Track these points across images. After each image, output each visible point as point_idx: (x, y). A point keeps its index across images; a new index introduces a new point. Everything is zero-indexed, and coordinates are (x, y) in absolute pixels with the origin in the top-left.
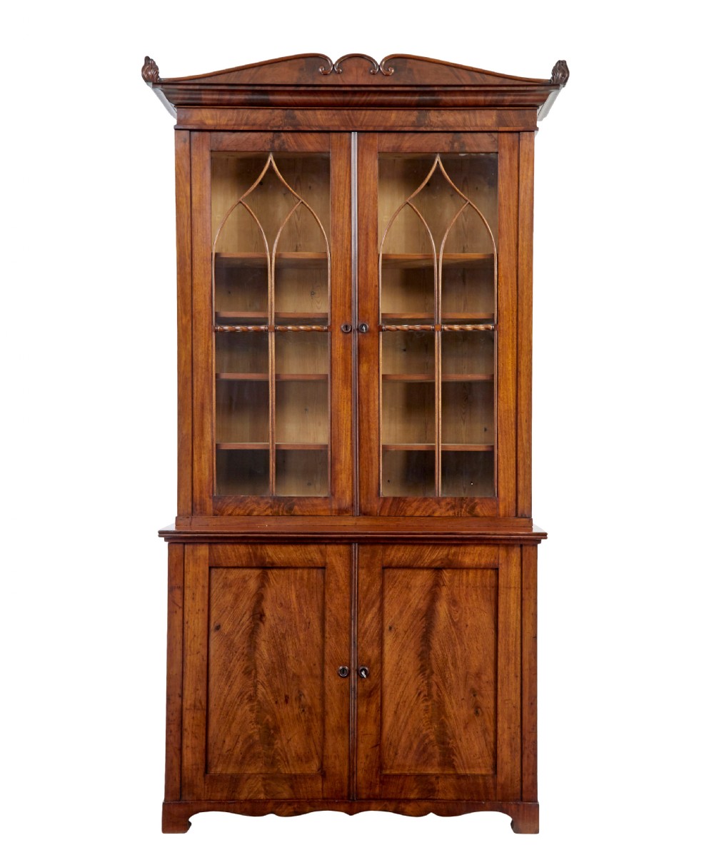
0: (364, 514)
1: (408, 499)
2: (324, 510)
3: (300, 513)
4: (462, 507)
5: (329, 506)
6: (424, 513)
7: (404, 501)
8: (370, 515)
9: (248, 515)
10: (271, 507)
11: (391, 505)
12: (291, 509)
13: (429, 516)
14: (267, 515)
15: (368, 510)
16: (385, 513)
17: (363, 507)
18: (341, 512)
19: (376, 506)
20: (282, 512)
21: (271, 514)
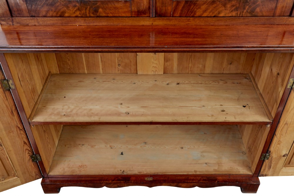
0: (159, 15)
1: (198, 2)
2: (125, 12)
3: (104, 15)
4: (244, 9)
5: (130, 9)
6: (211, 14)
7: (195, 4)
8: (165, 16)
9: (60, 16)
10: (79, 9)
11: (183, 7)
12: (96, 11)
13: (214, 17)
14: (77, 17)
15: (163, 11)
16: (177, 14)
17: (158, 9)
18: (140, 14)
19: (169, 8)
20: (89, 13)
21: (80, 16)
